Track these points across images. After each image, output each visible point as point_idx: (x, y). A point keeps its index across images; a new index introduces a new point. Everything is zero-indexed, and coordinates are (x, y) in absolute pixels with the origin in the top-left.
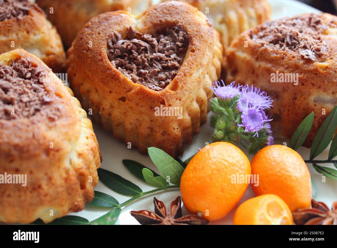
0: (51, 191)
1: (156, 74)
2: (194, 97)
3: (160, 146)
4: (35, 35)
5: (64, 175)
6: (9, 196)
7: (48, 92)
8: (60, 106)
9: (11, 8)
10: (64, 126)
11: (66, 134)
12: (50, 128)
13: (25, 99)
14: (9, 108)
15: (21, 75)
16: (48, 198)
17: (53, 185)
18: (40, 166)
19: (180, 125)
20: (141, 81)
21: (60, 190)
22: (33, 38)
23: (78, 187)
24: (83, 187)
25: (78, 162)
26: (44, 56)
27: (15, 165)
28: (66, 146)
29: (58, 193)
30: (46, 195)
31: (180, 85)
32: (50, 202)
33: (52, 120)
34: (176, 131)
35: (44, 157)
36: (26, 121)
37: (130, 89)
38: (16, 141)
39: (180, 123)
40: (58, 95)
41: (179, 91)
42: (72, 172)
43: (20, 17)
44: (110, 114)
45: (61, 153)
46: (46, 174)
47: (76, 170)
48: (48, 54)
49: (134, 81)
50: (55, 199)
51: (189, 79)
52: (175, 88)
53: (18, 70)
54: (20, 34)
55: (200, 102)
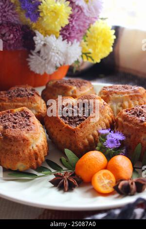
0: (23, 156)
1: (76, 122)
2: (91, 133)
3: (69, 148)
4: (34, 104)
5: (29, 151)
6: (8, 155)
7: (30, 122)
8: (33, 127)
9: (27, 93)
10: (32, 133)
11: (32, 136)
12: (27, 133)
13: (21, 123)
14: (15, 125)
15: (23, 116)
16: (21, 159)
17: (24, 154)
18: (20, 145)
19: (83, 144)
20: (69, 124)
21: (27, 156)
22: (33, 105)
23: (34, 159)
24: (36, 159)
25: (35, 148)
26: (37, 113)
27: (12, 143)
28: (31, 140)
29: (25, 157)
30: (21, 157)
31: (83, 126)
32: (22, 160)
33: (28, 130)
34: (81, 146)
35: (22, 142)
36: (19, 130)
37: (64, 126)
38: (14, 135)
39: (83, 143)
40: (34, 124)
41: (82, 129)
42: (32, 151)
43: (29, 96)
44: (56, 137)
45: (29, 142)
46: (22, 149)
47: (34, 151)
48: (38, 112)
49: (66, 123)
50: (24, 160)
51: (88, 125)
52: (81, 127)
53: (22, 114)
54: (28, 103)
55: (94, 136)
